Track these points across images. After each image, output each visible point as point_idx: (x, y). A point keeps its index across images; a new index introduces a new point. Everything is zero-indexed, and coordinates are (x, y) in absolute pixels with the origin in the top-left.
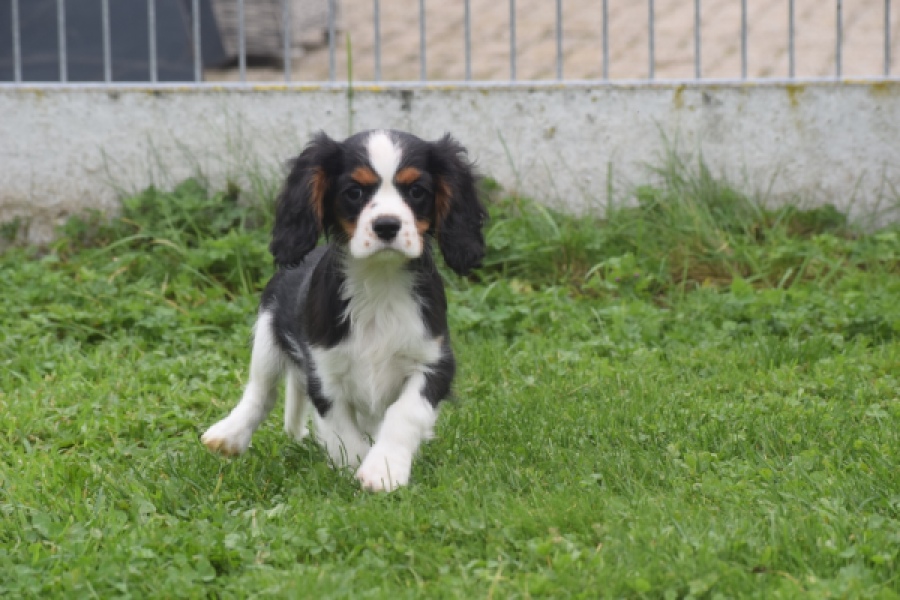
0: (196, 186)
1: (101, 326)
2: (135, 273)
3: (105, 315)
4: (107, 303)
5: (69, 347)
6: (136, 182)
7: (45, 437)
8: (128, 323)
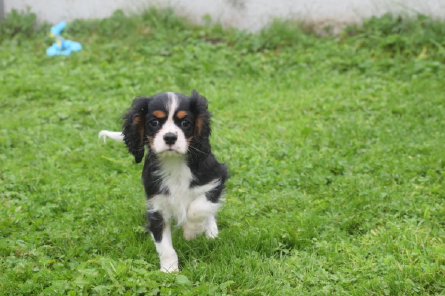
0: (388, 16)
1: (347, 65)
2: (364, 46)
3: (349, 62)
4: (351, 57)
5: (336, 72)
6: (368, 14)
7: (311, 109)
8: (356, 65)
